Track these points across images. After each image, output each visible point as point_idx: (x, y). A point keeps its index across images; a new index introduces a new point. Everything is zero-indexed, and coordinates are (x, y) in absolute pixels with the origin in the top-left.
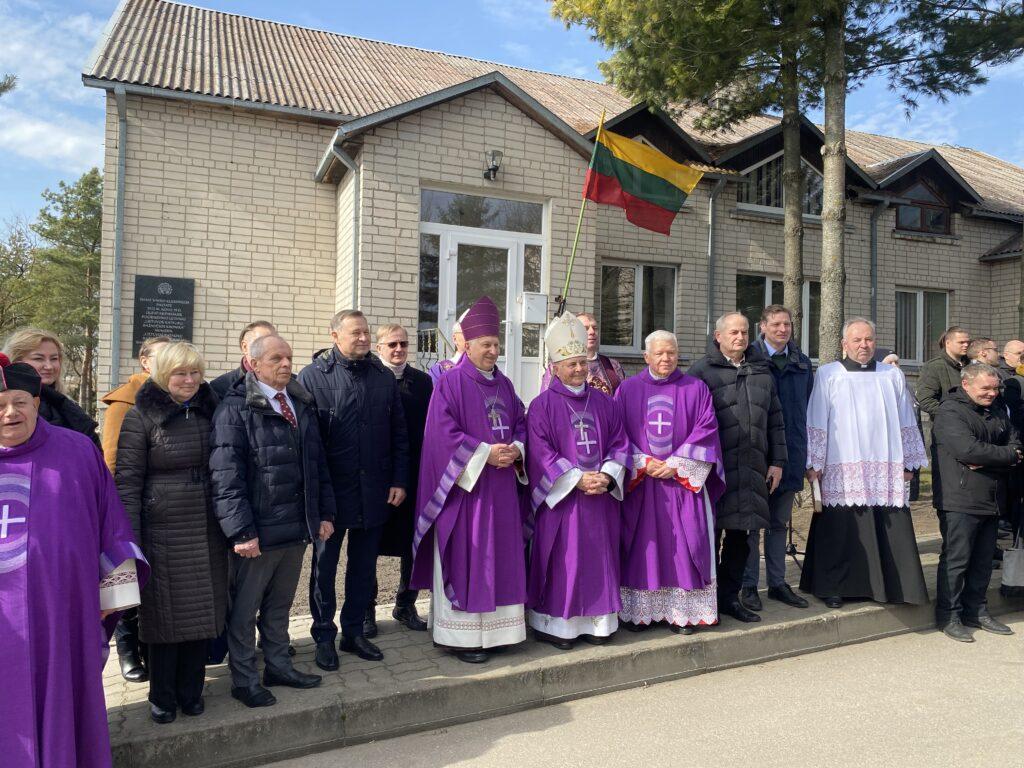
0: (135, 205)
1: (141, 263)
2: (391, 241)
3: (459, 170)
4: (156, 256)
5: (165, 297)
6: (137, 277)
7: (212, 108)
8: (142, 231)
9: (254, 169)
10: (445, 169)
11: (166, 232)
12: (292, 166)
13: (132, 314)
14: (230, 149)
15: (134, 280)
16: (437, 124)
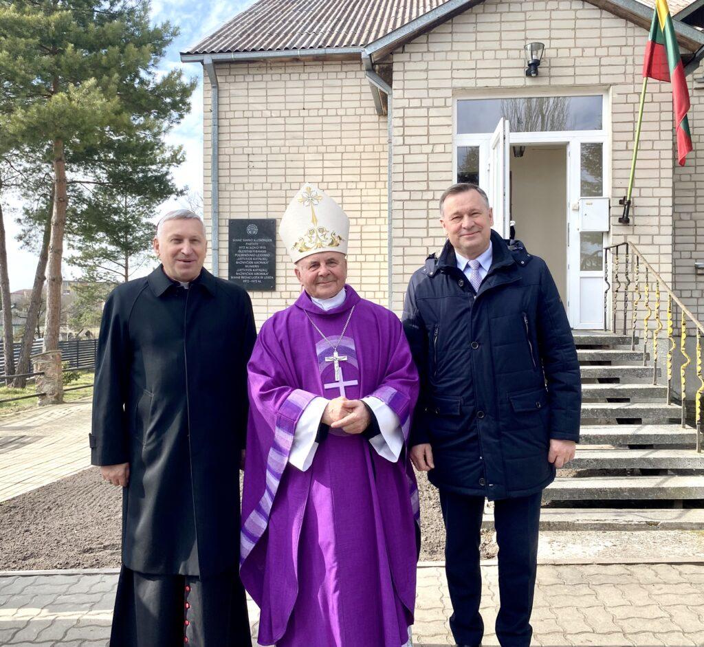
0: (227, 158)
1: (234, 209)
2: (423, 158)
3: (496, 73)
4: (245, 201)
5: (252, 236)
6: (230, 220)
7: (285, 62)
8: (233, 180)
9: (322, 112)
10: (480, 74)
11: (252, 179)
12: (357, 104)
13: (227, 254)
14: (301, 98)
15: (227, 224)
16: (471, 28)
